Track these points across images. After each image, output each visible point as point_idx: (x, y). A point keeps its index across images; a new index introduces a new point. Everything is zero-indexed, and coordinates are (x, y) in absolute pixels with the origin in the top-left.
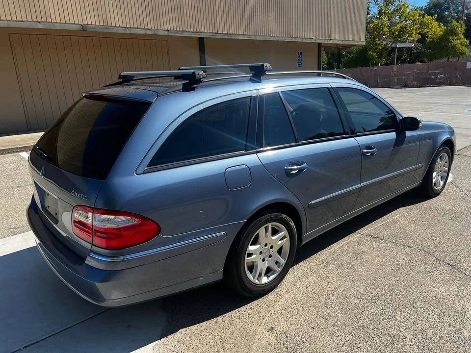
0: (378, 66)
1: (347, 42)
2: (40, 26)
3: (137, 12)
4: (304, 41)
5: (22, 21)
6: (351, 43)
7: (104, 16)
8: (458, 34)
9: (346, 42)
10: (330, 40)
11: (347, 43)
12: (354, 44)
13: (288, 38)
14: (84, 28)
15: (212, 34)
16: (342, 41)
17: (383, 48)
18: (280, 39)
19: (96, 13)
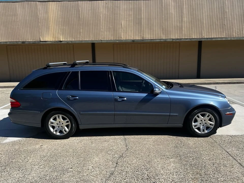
2: (117, 42)
3: (158, 33)
5: (112, 40)
7: (143, 36)
14: (133, 41)
15: (199, 39)
19: (139, 34)
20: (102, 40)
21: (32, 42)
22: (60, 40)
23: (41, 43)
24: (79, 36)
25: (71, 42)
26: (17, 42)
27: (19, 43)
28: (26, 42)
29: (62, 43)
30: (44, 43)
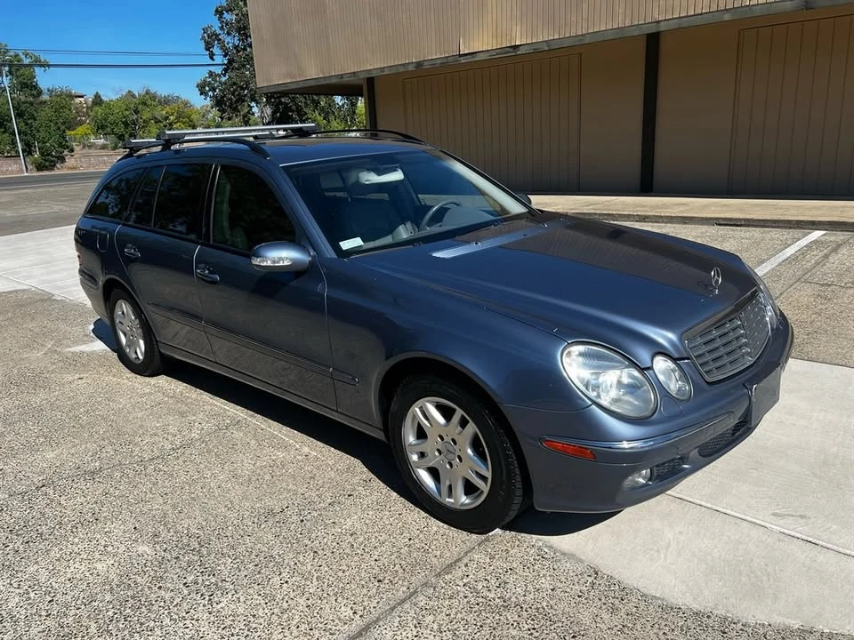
20: (658, 22)
21: (438, 62)
22: (513, 44)
23: (463, 61)
24: (574, 19)
25: (548, 46)
26: (403, 65)
27: (411, 68)
28: (426, 63)
29: (519, 53)
30: (470, 59)
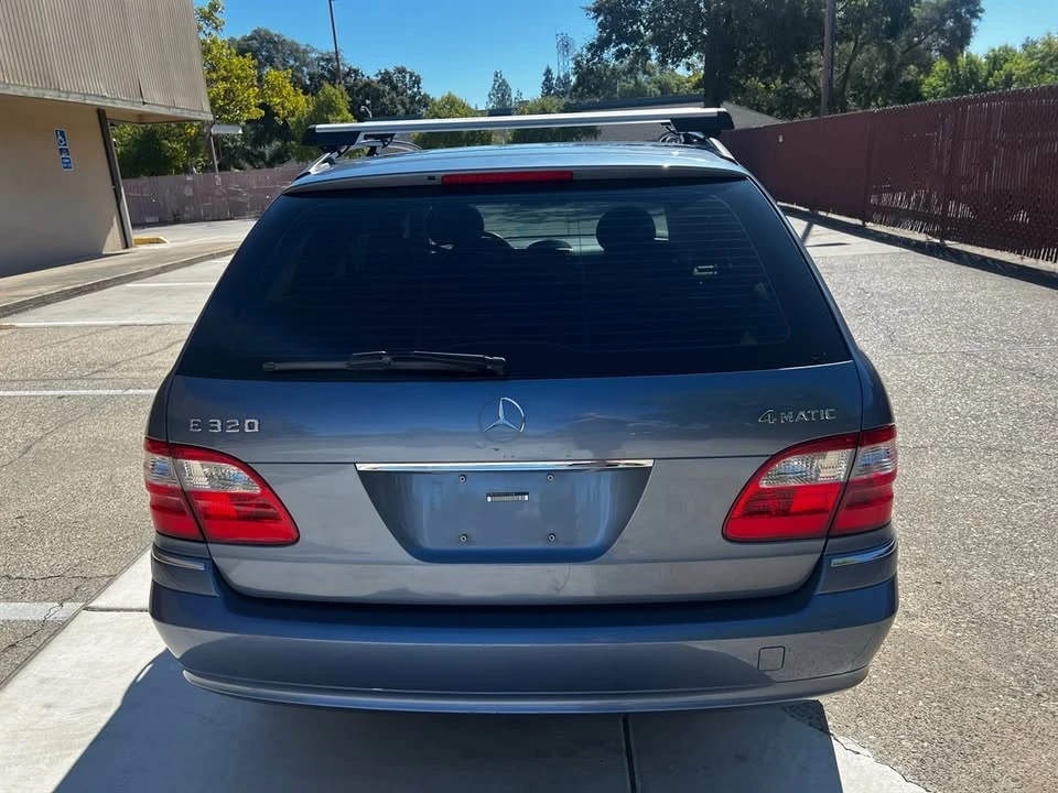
0: (192, 173)
1: (179, 111)
4: (88, 102)
6: (186, 115)
8: (340, 111)
9: (175, 110)
10: (144, 103)
11: (178, 113)
12: (192, 117)
13: (51, 93)
16: (169, 107)
17: (198, 134)
18: (32, 93)
